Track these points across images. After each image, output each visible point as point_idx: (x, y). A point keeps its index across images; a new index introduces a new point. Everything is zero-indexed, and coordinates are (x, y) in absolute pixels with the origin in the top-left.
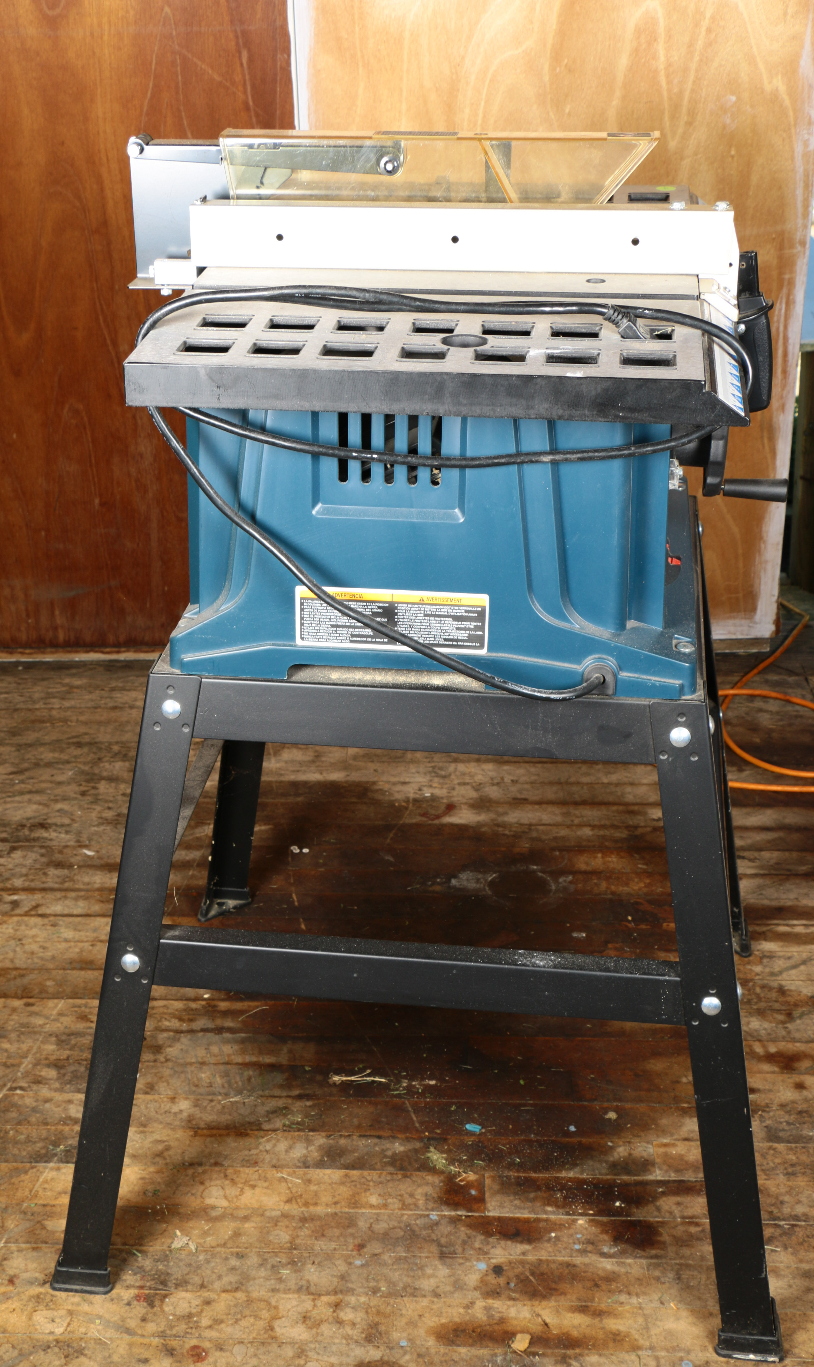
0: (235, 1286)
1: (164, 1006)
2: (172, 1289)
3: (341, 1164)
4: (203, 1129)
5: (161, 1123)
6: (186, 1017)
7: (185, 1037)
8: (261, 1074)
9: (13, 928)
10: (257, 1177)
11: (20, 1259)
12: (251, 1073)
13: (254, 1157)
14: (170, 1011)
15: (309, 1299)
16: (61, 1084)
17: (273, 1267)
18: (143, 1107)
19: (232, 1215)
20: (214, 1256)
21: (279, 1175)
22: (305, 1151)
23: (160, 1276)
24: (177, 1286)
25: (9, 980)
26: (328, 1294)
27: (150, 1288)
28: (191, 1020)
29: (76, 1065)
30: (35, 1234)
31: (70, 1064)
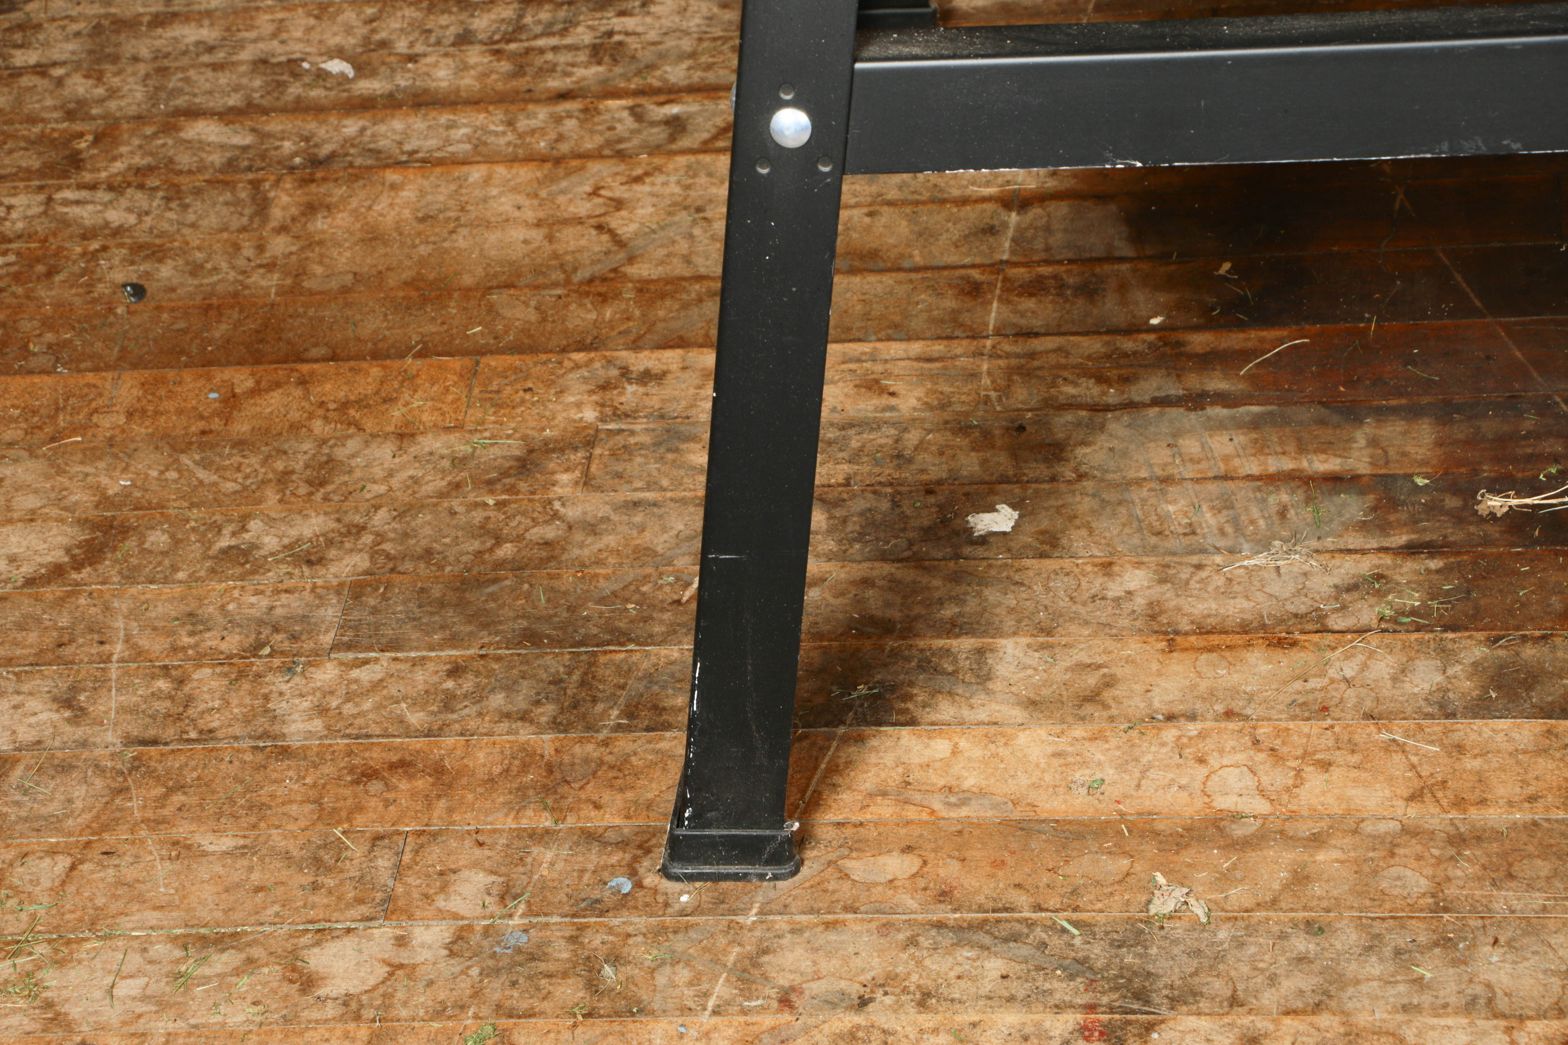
0: (1312, 999)
1: (1059, 350)
2: (1164, 1011)
3: (1533, 706)
4: (1186, 634)
5: (1087, 623)
6: (1113, 374)
7: (1118, 419)
8: (1308, 500)
9: (678, 183)
10: (1331, 743)
11: (799, 951)
12: (1285, 497)
13: (1319, 695)
14: (1074, 360)
15: (1496, 1027)
16: (840, 542)
17: (1398, 952)
18: (1038, 588)
19: (1282, 832)
20: (1251, 930)
21: (1385, 736)
22: (1439, 678)
23: (1130, 980)
24: (1174, 1002)
25: (685, 306)
26: (1542, 1015)
27: (1112, 1010)
28: (1125, 380)
29: (870, 496)
30: (825, 891)
31: (854, 496)
